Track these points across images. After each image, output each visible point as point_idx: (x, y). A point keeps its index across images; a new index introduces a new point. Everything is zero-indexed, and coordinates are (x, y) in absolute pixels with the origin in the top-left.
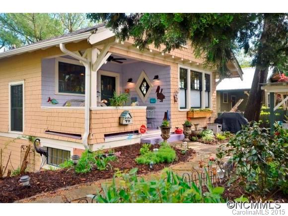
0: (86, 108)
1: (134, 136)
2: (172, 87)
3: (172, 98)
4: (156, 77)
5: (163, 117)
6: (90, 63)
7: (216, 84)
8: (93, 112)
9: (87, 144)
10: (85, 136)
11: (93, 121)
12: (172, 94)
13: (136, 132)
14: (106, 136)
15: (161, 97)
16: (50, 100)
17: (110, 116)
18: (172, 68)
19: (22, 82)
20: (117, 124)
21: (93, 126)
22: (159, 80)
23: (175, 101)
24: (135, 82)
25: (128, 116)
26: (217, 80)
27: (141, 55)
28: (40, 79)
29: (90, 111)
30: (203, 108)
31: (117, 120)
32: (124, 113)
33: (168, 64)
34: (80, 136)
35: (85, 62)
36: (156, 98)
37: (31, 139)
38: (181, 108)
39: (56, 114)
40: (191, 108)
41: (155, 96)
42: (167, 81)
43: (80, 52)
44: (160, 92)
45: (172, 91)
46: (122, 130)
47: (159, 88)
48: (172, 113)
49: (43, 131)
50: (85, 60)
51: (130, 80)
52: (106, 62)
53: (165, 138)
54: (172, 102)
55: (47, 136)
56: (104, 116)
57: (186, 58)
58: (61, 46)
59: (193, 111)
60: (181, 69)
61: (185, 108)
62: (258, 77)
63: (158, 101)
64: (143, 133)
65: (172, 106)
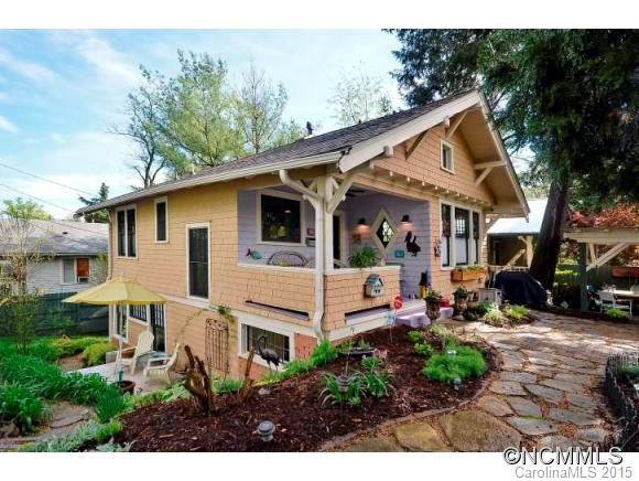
0: (317, 272)
1: (384, 313)
2: (432, 233)
3: (432, 252)
4: (406, 219)
5: (419, 280)
6: (323, 200)
7: (487, 226)
8: (329, 279)
9: (320, 330)
10: (317, 317)
11: (329, 293)
12: (432, 245)
13: (387, 307)
14: (346, 315)
15: (413, 248)
16: (250, 253)
17: (350, 283)
18: (432, 205)
19: (207, 225)
20: (360, 296)
21: (329, 301)
22: (410, 222)
23: (436, 255)
24: (370, 225)
25: (378, 283)
26: (488, 221)
27: (392, 186)
28: (235, 220)
29: (325, 276)
30: (472, 264)
31: (361, 290)
32: (371, 279)
33: (426, 199)
34: (306, 314)
35: (313, 197)
36: (405, 250)
37: (222, 311)
38: (444, 266)
39: (263, 277)
40: (458, 264)
41: (404, 246)
42: (424, 223)
43: (302, 181)
44: (411, 241)
45: (432, 239)
46: (369, 305)
47: (409, 234)
48: (432, 275)
49: (241, 301)
50: (314, 193)
51: (362, 222)
52: (344, 198)
53: (433, 318)
54: (432, 257)
55: (248, 309)
56: (344, 284)
57: (453, 189)
58: (282, 174)
59: (460, 270)
60: (443, 205)
61: (448, 265)
62: (552, 218)
63: (409, 255)
64: (397, 308)
65: (433, 262)
